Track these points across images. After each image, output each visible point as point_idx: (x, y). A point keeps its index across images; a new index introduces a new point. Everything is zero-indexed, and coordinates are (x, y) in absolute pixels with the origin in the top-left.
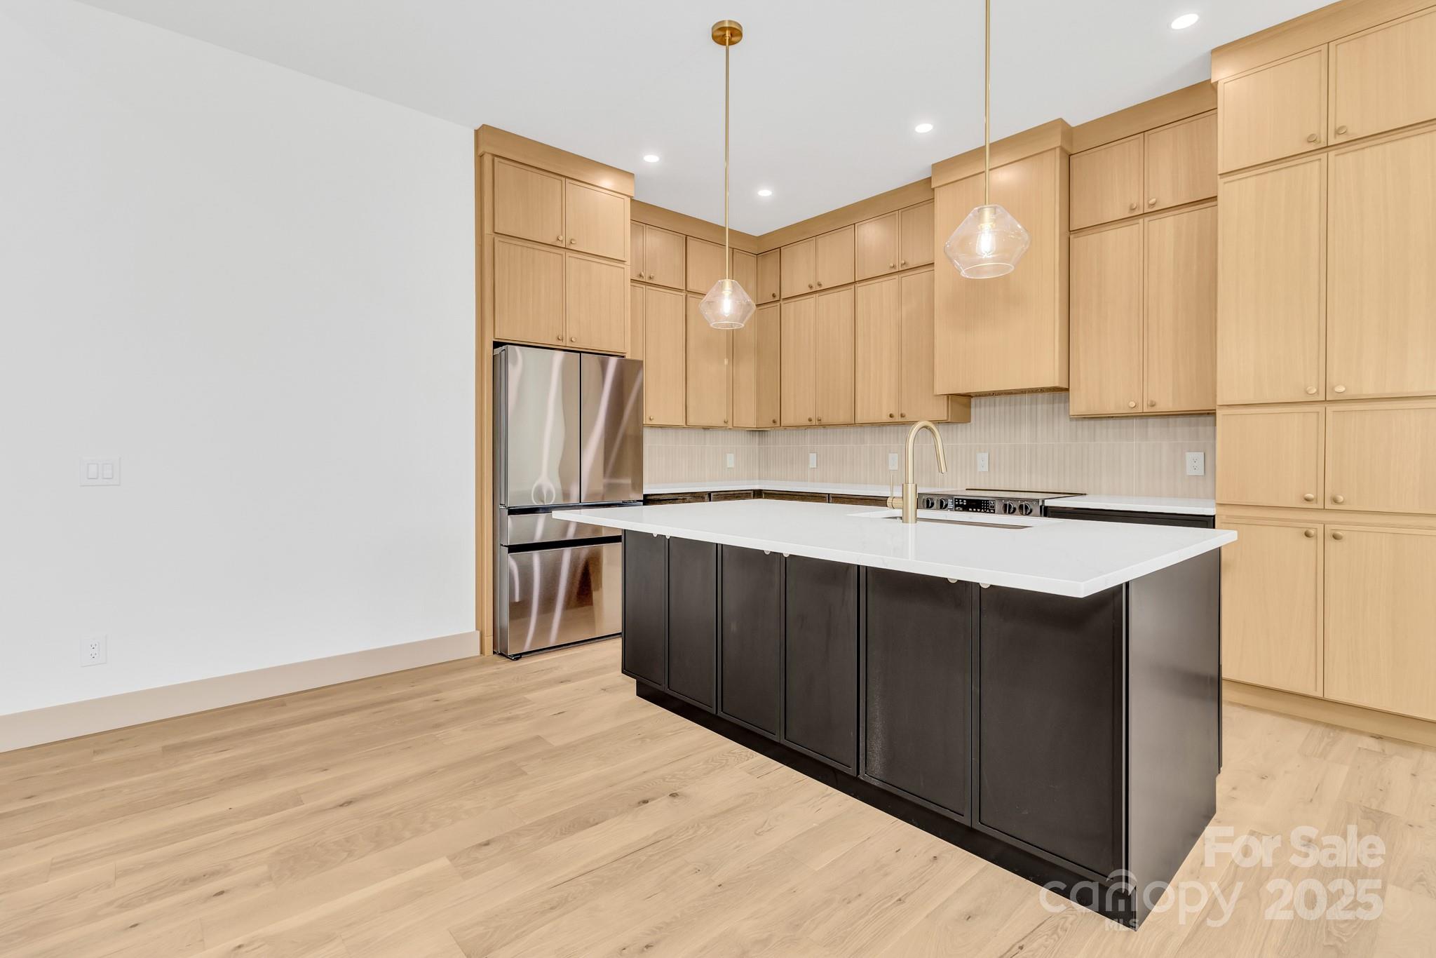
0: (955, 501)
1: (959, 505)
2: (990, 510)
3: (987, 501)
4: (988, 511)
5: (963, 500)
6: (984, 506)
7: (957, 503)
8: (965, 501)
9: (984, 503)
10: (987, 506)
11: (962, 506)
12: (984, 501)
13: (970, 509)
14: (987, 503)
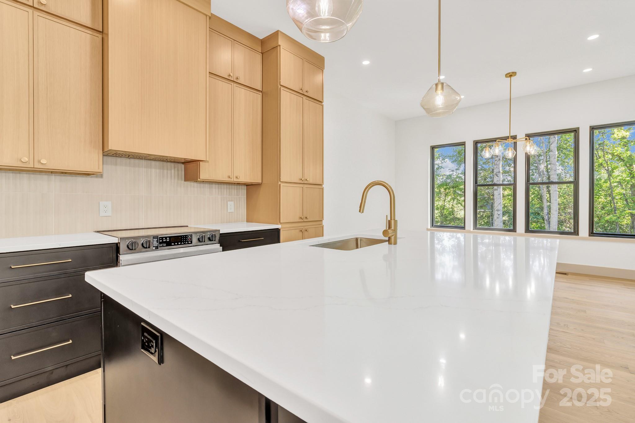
0: (160, 240)
1: (163, 242)
2: (188, 242)
3: (186, 236)
4: (187, 243)
5: (166, 238)
6: (184, 240)
7: (161, 241)
8: (168, 238)
9: (184, 238)
10: (186, 239)
11: (166, 242)
12: (184, 236)
13: (173, 244)
14: (186, 237)
